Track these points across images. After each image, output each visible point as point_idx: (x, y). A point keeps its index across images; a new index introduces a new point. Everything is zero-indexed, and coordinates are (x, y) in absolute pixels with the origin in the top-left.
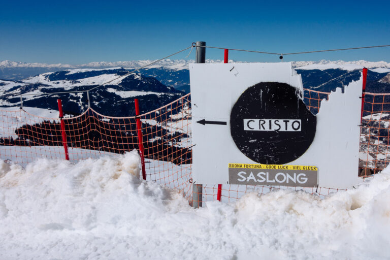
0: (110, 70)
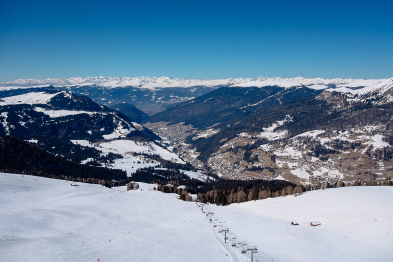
0: (37, 88)
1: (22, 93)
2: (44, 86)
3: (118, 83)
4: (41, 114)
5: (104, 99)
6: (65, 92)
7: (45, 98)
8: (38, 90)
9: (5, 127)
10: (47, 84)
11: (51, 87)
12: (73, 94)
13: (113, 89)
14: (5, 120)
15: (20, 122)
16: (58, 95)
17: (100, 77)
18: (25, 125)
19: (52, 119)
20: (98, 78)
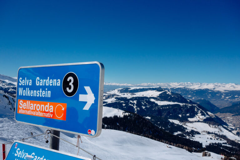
0: (152, 88)
1: (145, 91)
2: (156, 87)
3: (199, 87)
4: (154, 103)
5: (190, 96)
6: (167, 91)
7: (156, 94)
8: (153, 89)
9: (135, 109)
10: (158, 86)
11: (160, 88)
12: (172, 92)
13: (196, 90)
14: (135, 105)
15: (142, 107)
16: (163, 92)
17: (188, 83)
18: (145, 108)
19: (159, 106)
20: (187, 83)
